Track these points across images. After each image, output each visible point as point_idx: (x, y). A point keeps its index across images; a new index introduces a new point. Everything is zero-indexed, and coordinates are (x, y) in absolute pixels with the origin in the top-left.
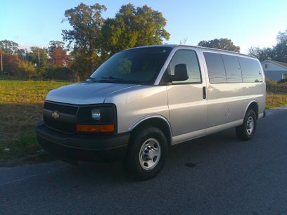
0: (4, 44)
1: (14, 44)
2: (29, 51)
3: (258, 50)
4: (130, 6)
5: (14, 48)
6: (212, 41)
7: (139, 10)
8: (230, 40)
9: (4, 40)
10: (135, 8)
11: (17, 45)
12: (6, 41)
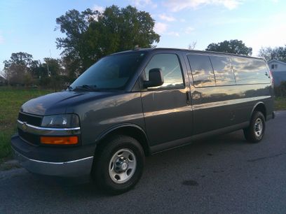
0: (19, 56)
1: (29, 55)
2: (43, 62)
3: (269, 50)
4: (114, 7)
5: (29, 60)
6: (221, 43)
7: (124, 10)
8: (241, 41)
9: (18, 52)
10: (120, 9)
11: (31, 56)
12: (21, 54)
